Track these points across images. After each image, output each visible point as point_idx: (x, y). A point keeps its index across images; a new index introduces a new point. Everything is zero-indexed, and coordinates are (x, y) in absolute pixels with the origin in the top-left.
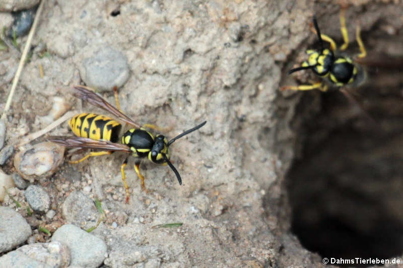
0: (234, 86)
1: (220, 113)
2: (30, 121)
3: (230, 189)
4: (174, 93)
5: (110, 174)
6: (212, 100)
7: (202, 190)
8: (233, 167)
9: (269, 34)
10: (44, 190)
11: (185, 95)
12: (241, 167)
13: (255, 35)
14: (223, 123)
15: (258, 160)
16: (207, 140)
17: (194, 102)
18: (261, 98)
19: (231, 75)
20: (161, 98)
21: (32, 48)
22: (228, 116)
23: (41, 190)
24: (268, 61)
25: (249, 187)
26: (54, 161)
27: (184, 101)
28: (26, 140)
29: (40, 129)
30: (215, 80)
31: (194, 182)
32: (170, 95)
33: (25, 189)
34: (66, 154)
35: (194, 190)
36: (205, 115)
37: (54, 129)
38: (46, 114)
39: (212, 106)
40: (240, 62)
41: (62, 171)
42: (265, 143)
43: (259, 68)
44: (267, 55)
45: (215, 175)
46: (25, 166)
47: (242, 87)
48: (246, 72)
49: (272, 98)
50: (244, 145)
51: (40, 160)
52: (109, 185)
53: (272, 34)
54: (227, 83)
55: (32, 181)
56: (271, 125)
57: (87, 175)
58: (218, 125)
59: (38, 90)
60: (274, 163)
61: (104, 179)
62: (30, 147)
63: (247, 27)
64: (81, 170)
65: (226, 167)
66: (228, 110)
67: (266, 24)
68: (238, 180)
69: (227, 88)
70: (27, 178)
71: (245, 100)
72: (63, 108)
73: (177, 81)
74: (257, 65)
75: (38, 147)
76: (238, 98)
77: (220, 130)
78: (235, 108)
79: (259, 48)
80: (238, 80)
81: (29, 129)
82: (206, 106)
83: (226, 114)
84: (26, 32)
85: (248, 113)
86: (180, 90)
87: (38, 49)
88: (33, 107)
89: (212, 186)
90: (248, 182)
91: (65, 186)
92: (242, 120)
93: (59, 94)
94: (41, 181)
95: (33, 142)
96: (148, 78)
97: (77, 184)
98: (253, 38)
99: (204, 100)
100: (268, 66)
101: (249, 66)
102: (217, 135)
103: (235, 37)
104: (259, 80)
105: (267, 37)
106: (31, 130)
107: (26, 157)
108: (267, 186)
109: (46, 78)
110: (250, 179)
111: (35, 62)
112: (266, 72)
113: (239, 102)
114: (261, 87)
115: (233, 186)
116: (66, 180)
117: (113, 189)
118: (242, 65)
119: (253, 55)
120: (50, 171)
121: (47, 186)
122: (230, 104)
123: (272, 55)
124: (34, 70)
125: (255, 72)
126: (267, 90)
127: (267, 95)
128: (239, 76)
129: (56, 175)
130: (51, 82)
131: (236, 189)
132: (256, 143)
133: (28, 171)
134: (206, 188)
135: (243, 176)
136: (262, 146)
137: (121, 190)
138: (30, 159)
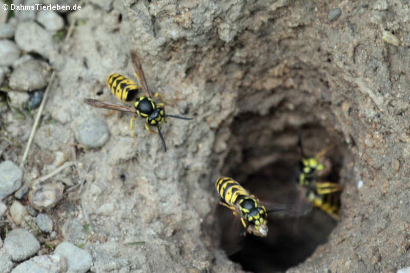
0: (182, 145)
1: (173, 164)
2: (40, 168)
3: (178, 218)
4: (140, 150)
5: (95, 206)
6: (166, 155)
7: (159, 218)
8: (181, 202)
9: (206, 108)
10: (49, 217)
11: (148, 151)
12: (186, 202)
13: (197, 109)
14: (174, 170)
15: (197, 198)
16: (163, 183)
17: (154, 157)
18: (200, 154)
19: (180, 137)
20: (131, 153)
21: (42, 117)
22: (178, 166)
23: (47, 217)
24: (205, 127)
25: (191, 217)
26: (56, 197)
27: (146, 155)
28: (37, 182)
29: (47, 174)
30: (168, 141)
31: (154, 213)
32: (137, 151)
33: (36, 216)
34: (64, 191)
35: (153, 218)
36: (161, 166)
37: (57, 174)
38: (51, 163)
39: (166, 159)
40: (186, 129)
41: (61, 203)
42: (203, 185)
43: (199, 132)
44: (205, 124)
45: (168, 208)
46: (36, 200)
47: (187, 146)
48: (190, 135)
49: (208, 153)
50: (188, 187)
51: (47, 196)
52: (94, 214)
53: (209, 109)
54: (177, 143)
55: (41, 210)
56: (207, 172)
57: (79, 207)
58: (170, 172)
59: (45, 146)
60: (209, 199)
61: (90, 210)
62: (39, 187)
63: (191, 104)
64: (75, 203)
65: (175, 202)
66: (178, 162)
67: (205, 102)
68: (184, 212)
69: (177, 146)
70: (37, 209)
71: (189, 155)
72: (63, 159)
73: (142, 141)
74: (198, 130)
75: (46, 187)
76: (184, 153)
77: (172, 176)
78: (182, 160)
79: (199, 119)
80: (185, 141)
81: (39, 174)
82: (162, 159)
83: (176, 165)
84: (38, 106)
85: (192, 164)
86: (144, 148)
87: (46, 118)
88: (42, 159)
89: (165, 216)
90: (191, 213)
91: (64, 214)
92: (187, 169)
93: (60, 149)
94: (47, 211)
95: (42, 183)
96: (122, 139)
97: (72, 213)
98: (195, 112)
99: (161, 155)
100: (206, 132)
101: (192, 132)
102: (170, 180)
103: (183, 112)
104: (199, 141)
105: (205, 111)
106: (40, 175)
107: (37, 194)
108: (204, 215)
109: (51, 138)
110: (192, 211)
111: (44, 127)
112: (204, 135)
113: (185, 156)
114: (200, 146)
115: (180, 215)
116: (65, 210)
117: (97, 217)
118: (188, 131)
119: (195, 124)
120: (53, 204)
121: (51, 214)
122: (179, 158)
123: (209, 124)
124: (43, 133)
125: (196, 135)
126: (205, 148)
127: (205, 152)
128: (185, 138)
129: (58, 207)
130: (54, 141)
131: (182, 218)
132: (197, 185)
133: (38, 204)
134: (161, 216)
135: (187, 209)
136: (201, 187)
137: (102, 217)
138: (39, 196)
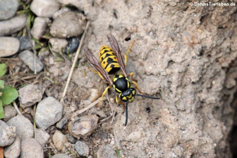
0: (198, 82)
1: (190, 98)
2: (77, 103)
3: (196, 143)
4: (162, 86)
5: (125, 134)
6: (185, 90)
7: (179, 143)
8: (197, 130)
9: (218, 51)
10: (86, 144)
11: (169, 88)
12: (202, 130)
13: (210, 52)
14: (191, 104)
15: (212, 126)
16: (182, 114)
17: (174, 92)
18: (213, 89)
19: (196, 75)
20: (155, 89)
21: (79, 60)
22: (195, 100)
23: (84, 143)
24: (218, 67)
25: (207, 142)
26: (92, 127)
27: (168, 91)
28: (75, 114)
29: (84, 108)
30: (187, 78)
31: (175, 139)
32: (160, 87)
33: (75, 143)
34: (98, 122)
35: (174, 144)
36: (181, 99)
37: (92, 108)
38: (87, 98)
39: (185, 94)
40: (202, 68)
41: (96, 132)
42: (216, 116)
43: (213, 71)
44: (217, 63)
45: (187, 135)
46: (74, 130)
47: (203, 83)
48: (205, 74)
49: (220, 89)
50: (203, 117)
51: (84, 126)
52: (124, 141)
53: (220, 51)
54: (194, 80)
55: (79, 138)
56: (220, 105)
57: (111, 135)
58: (188, 105)
59: (82, 85)
60: (222, 127)
61: (121, 137)
62: (77, 118)
63: (205, 47)
64: (108, 132)
65: (193, 129)
66: (194, 96)
67: (217, 45)
68: (200, 138)
69: (193, 83)
70: (76, 137)
71: (204, 90)
72: (97, 95)
73: (164, 79)
74: (211, 69)
75: (82, 118)
76: (200, 89)
77: (190, 108)
78: (199, 95)
79: (212, 60)
80: (200, 78)
81: (77, 108)
82: (182, 94)
83: (193, 98)
84: (75, 50)
85: (206, 98)
86: (166, 84)
87: (82, 60)
88: (79, 95)
89: (185, 141)
90: (206, 139)
91: (99, 141)
92: (202, 102)
93: (94, 87)
94: (84, 138)
95: (79, 115)
96: (147, 77)
97: (106, 140)
98: (209, 54)
99: (180, 90)
100: (218, 70)
101: (207, 70)
102: (188, 111)
103: (199, 53)
104: (212, 78)
105: (217, 53)
106: (78, 108)
107: (75, 124)
108: (217, 141)
109: (87, 77)
110: (207, 137)
111: (81, 68)
112: (217, 74)
113: (201, 91)
114: (214, 82)
115: (197, 141)
116: (99, 138)
117: (126, 143)
118: (203, 70)
119: (209, 64)
120: (89, 132)
121: (88, 141)
122: (195, 93)
123: (221, 64)
124: (80, 73)
125: (210, 74)
126: (217, 84)
127: (218, 87)
128: (200, 76)
129: (93, 135)
130: (89, 80)
131: (199, 143)
132: (211, 116)
133: (76, 132)
134: (181, 142)
135: (203, 135)
136: (214, 117)
137: (131, 143)
138: (77, 126)
